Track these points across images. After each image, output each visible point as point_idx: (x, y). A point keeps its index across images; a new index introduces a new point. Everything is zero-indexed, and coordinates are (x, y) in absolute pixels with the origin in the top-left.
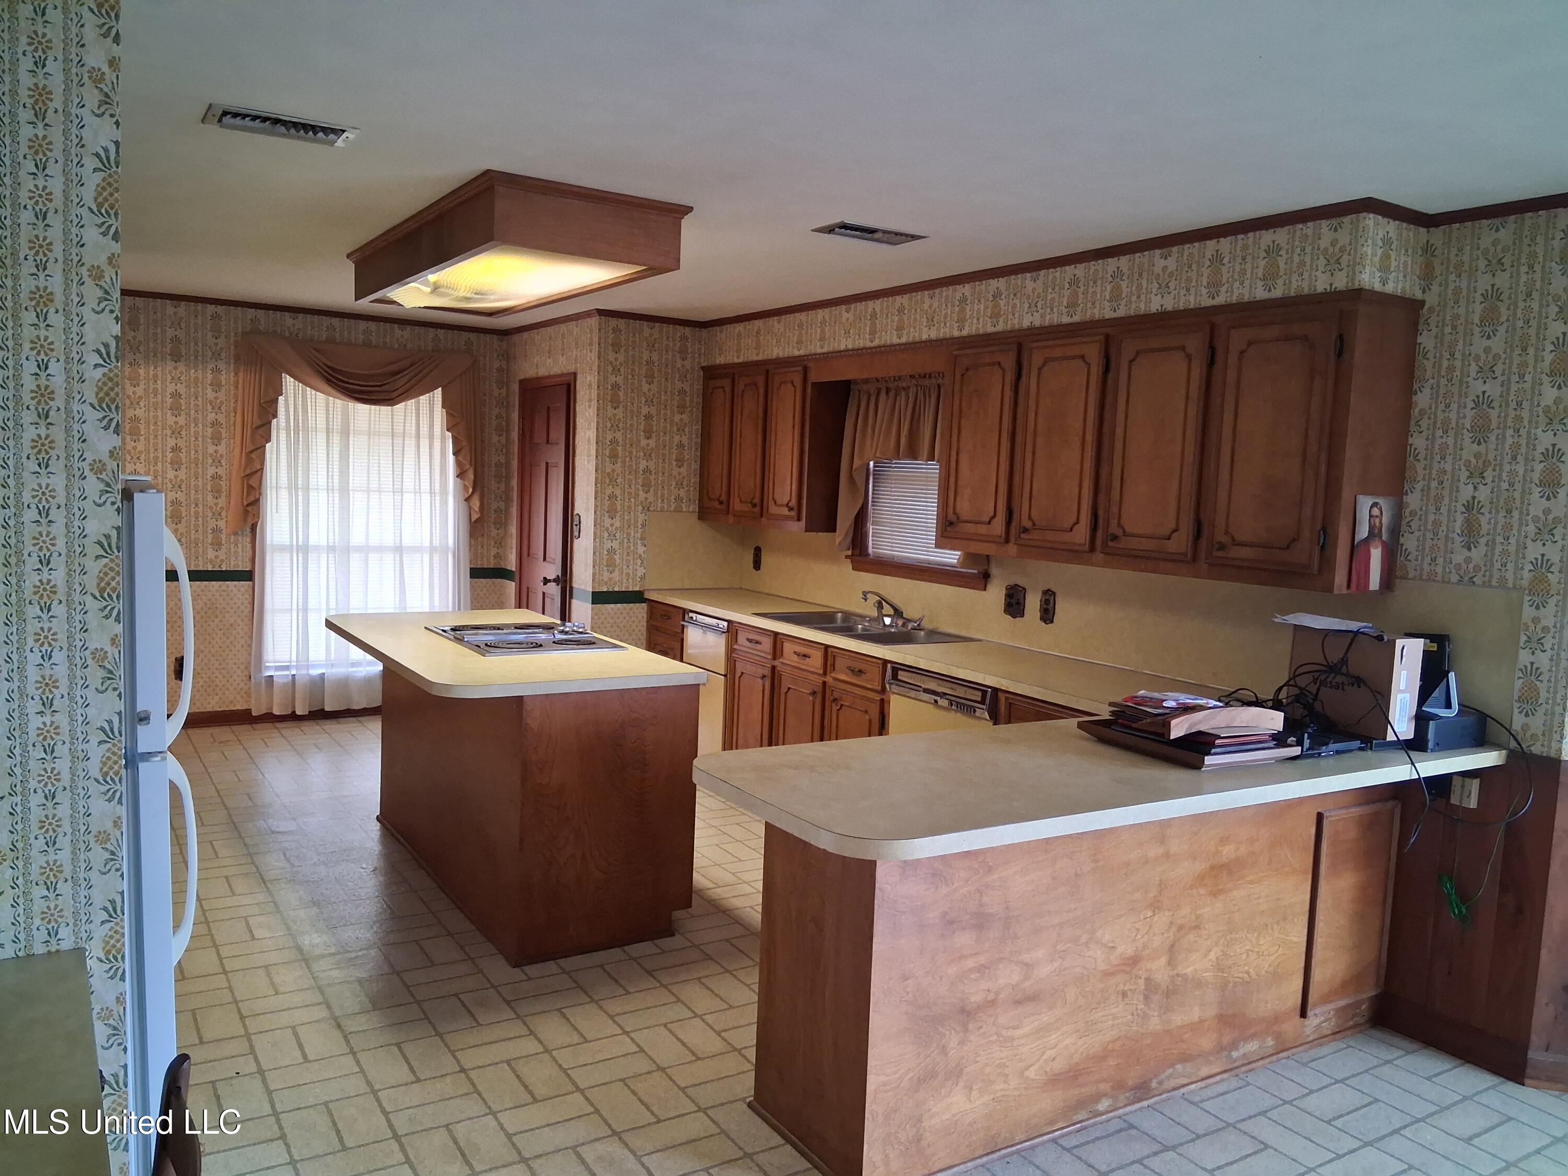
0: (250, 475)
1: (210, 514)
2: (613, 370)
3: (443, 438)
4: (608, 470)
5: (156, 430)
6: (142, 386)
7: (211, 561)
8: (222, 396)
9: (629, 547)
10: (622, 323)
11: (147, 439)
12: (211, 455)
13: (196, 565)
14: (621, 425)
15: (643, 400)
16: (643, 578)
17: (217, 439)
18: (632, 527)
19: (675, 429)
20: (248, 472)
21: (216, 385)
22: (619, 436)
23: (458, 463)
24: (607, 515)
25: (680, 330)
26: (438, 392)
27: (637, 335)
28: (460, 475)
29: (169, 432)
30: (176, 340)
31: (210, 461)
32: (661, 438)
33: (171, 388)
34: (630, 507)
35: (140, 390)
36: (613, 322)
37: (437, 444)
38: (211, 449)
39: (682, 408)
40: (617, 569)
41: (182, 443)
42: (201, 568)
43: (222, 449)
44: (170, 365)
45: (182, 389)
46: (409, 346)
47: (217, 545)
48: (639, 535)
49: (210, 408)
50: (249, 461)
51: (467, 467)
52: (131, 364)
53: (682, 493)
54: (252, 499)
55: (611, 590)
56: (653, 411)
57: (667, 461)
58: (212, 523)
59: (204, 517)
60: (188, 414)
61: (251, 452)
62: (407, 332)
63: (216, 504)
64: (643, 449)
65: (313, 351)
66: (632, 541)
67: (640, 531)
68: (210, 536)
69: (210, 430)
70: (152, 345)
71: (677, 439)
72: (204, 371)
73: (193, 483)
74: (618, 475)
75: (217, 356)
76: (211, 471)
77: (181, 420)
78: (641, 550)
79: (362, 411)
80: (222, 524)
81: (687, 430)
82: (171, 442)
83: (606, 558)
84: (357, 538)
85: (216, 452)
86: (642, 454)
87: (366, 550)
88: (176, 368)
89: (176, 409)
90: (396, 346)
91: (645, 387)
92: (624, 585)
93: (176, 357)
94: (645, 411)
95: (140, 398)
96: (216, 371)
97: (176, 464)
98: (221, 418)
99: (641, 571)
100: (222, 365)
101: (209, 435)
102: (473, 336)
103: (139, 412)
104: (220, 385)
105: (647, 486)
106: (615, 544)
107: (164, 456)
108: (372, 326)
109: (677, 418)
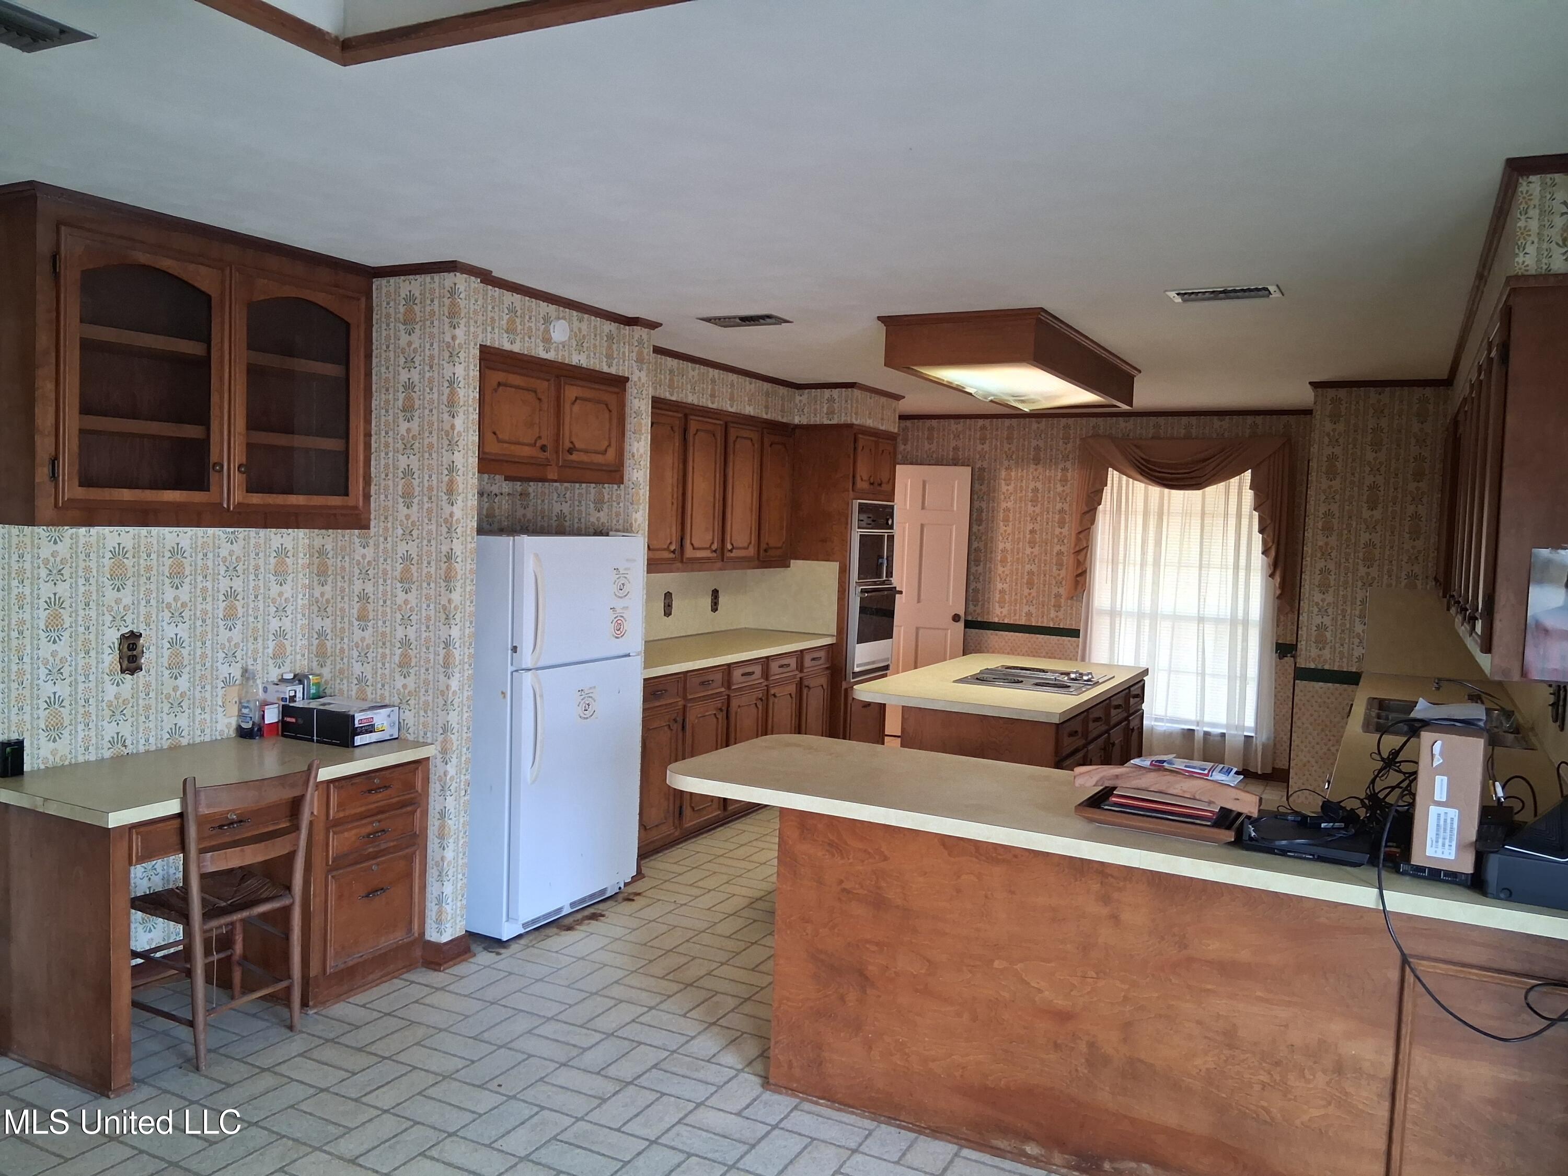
0: (1078, 552)
1: (1054, 582)
2: (1330, 441)
3: (1251, 517)
4: (1320, 543)
5: (1020, 517)
6: (1013, 485)
7: (1052, 619)
8: (1067, 489)
9: (1343, 624)
10: (1342, 393)
11: (1014, 525)
12: (1057, 536)
13: (1042, 622)
14: (1337, 497)
15: (1367, 469)
16: (1360, 659)
17: (1062, 524)
18: (1349, 603)
19: (1409, 498)
20: (1077, 549)
21: (1064, 481)
22: (1335, 508)
23: (1264, 542)
24: (1317, 589)
25: (1418, 392)
26: (1248, 474)
27: (1361, 403)
28: (1265, 552)
29: (1029, 519)
30: (1037, 448)
31: (1056, 540)
32: (1390, 509)
33: (1032, 485)
34: (1346, 582)
35: (1011, 488)
36: (1331, 393)
37: (1245, 522)
38: (1057, 531)
39: (1418, 476)
40: (1328, 647)
41: (1037, 527)
42: (1044, 625)
43: (1065, 531)
44: (1033, 466)
45: (1039, 485)
46: (1226, 435)
47: (1058, 607)
48: (1357, 613)
49: (1058, 499)
50: (1078, 540)
51: (1271, 544)
52: (1006, 469)
53: (1417, 569)
54: (1080, 571)
55: (1320, 667)
56: (1380, 480)
57: (1396, 533)
58: (1055, 590)
59: (1050, 584)
60: (1043, 504)
61: (1080, 533)
62: (1226, 422)
63: (1059, 575)
64: (1365, 520)
65: (1134, 448)
66: (1348, 618)
67: (1358, 608)
68: (1053, 600)
69: (1057, 516)
70: (1021, 454)
71: (1411, 509)
72: (1056, 469)
73: (1043, 558)
74: (1332, 548)
75: (1066, 458)
76: (1057, 548)
77: (1037, 509)
78: (1359, 628)
79: (1178, 496)
80: (1062, 591)
81: (1425, 500)
82: (1030, 527)
83: (1314, 633)
84: (1166, 606)
85: (1061, 533)
86: (1363, 526)
87: (1176, 618)
88: (1036, 470)
89: (1034, 501)
90: (1214, 436)
91: (1370, 456)
92: (1337, 664)
93: (1037, 460)
94: (1369, 480)
95: (1011, 494)
96: (1065, 470)
97: (1032, 543)
98: (1066, 507)
99: (1358, 652)
100: (1068, 464)
101: (1056, 520)
102: (1292, 419)
103: (1010, 505)
104: (1066, 481)
105: (1369, 561)
106: (1327, 621)
107: (1025, 537)
108: (1193, 420)
109: (1412, 486)
